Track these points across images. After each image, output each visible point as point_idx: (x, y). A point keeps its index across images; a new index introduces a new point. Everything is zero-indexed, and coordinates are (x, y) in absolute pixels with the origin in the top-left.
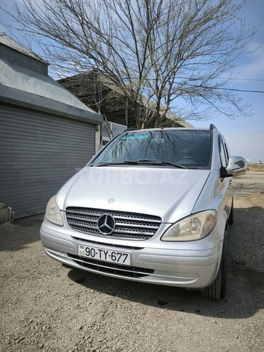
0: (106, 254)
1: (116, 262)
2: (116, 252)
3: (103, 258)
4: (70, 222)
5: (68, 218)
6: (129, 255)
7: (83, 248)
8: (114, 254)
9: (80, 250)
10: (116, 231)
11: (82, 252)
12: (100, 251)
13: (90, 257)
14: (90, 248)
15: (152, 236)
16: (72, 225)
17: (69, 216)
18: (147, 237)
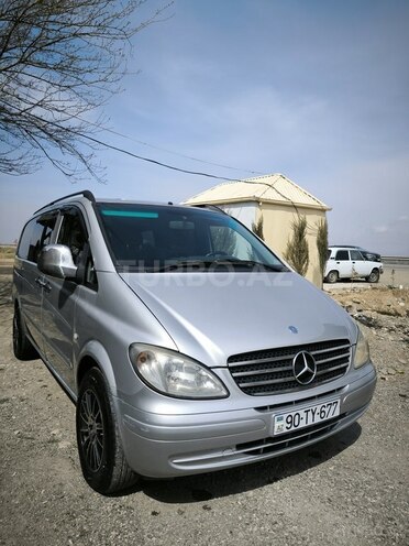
0: (314, 414)
1: (325, 418)
2: (326, 405)
3: (310, 422)
4: (241, 385)
5: (236, 379)
7: (282, 419)
8: (323, 409)
9: (277, 425)
10: (319, 373)
11: (280, 426)
12: (307, 411)
13: (293, 428)
14: (293, 415)
15: (347, 367)
16: (247, 389)
17: (237, 374)
18: (343, 370)
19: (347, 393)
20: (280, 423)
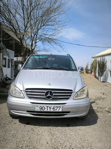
0: (50, 108)
1: (55, 111)
2: (55, 107)
3: (49, 110)
4: (28, 96)
5: (27, 94)
6: (61, 107)
7: (38, 107)
8: (54, 108)
9: (36, 108)
10: (54, 97)
11: (37, 109)
12: (47, 107)
13: (42, 110)
14: (42, 107)
15: (69, 98)
16: (30, 97)
17: (27, 93)
18: (68, 99)
19: (67, 105)
20: (37, 108)
